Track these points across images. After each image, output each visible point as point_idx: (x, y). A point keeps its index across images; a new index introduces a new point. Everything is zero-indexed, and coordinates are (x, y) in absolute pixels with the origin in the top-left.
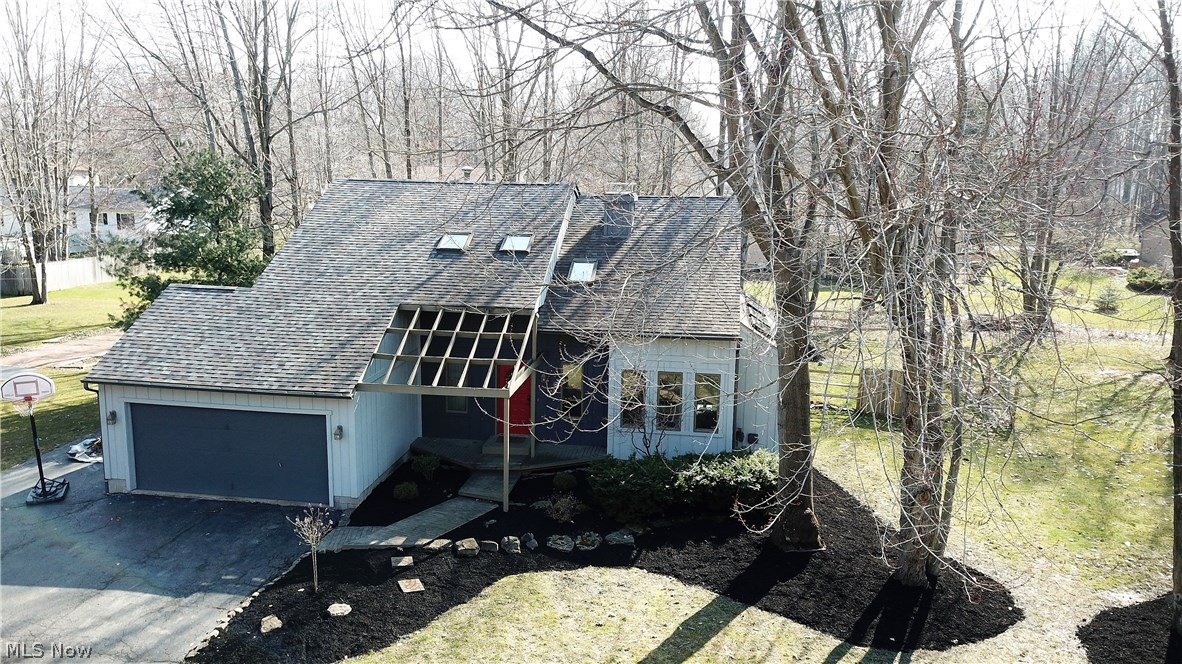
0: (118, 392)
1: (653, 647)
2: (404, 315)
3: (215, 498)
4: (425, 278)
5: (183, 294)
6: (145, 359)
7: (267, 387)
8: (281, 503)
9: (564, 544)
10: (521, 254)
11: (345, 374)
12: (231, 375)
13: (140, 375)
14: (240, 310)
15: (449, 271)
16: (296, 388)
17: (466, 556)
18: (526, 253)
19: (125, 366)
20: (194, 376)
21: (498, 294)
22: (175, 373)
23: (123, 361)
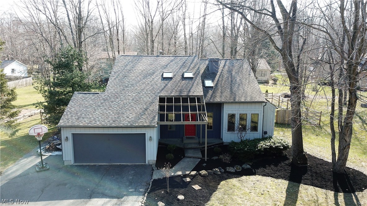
0: (69, 129)
1: (284, 199)
2: (162, 100)
3: (104, 164)
4: (163, 87)
5: (81, 95)
6: (77, 118)
7: (126, 125)
8: (129, 164)
9: (232, 170)
10: (191, 78)
11: (152, 119)
12: (111, 122)
13: (78, 123)
14: (104, 100)
15: (170, 84)
16: (137, 125)
17: (205, 176)
18: (193, 78)
19: (71, 121)
20: (98, 123)
21: (189, 91)
22: (91, 122)
23: (69, 119)
